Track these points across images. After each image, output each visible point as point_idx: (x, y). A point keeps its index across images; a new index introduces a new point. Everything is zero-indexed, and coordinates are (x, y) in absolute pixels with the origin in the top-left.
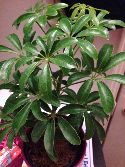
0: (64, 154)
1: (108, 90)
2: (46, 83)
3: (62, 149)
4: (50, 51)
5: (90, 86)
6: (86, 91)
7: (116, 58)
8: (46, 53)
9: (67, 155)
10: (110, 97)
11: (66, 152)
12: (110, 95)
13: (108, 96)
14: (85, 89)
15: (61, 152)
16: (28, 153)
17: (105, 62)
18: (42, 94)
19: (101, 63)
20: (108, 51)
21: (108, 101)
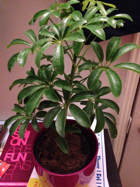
0: (75, 156)
1: (116, 76)
2: (59, 58)
3: (73, 152)
4: (62, 34)
5: (99, 73)
6: (95, 77)
7: (124, 49)
8: (59, 37)
9: (78, 157)
10: (118, 82)
11: (77, 155)
12: (118, 80)
13: (117, 80)
14: (95, 76)
15: (72, 154)
16: (38, 155)
17: (113, 52)
18: (55, 68)
19: (110, 54)
20: (116, 43)
21: (117, 85)
